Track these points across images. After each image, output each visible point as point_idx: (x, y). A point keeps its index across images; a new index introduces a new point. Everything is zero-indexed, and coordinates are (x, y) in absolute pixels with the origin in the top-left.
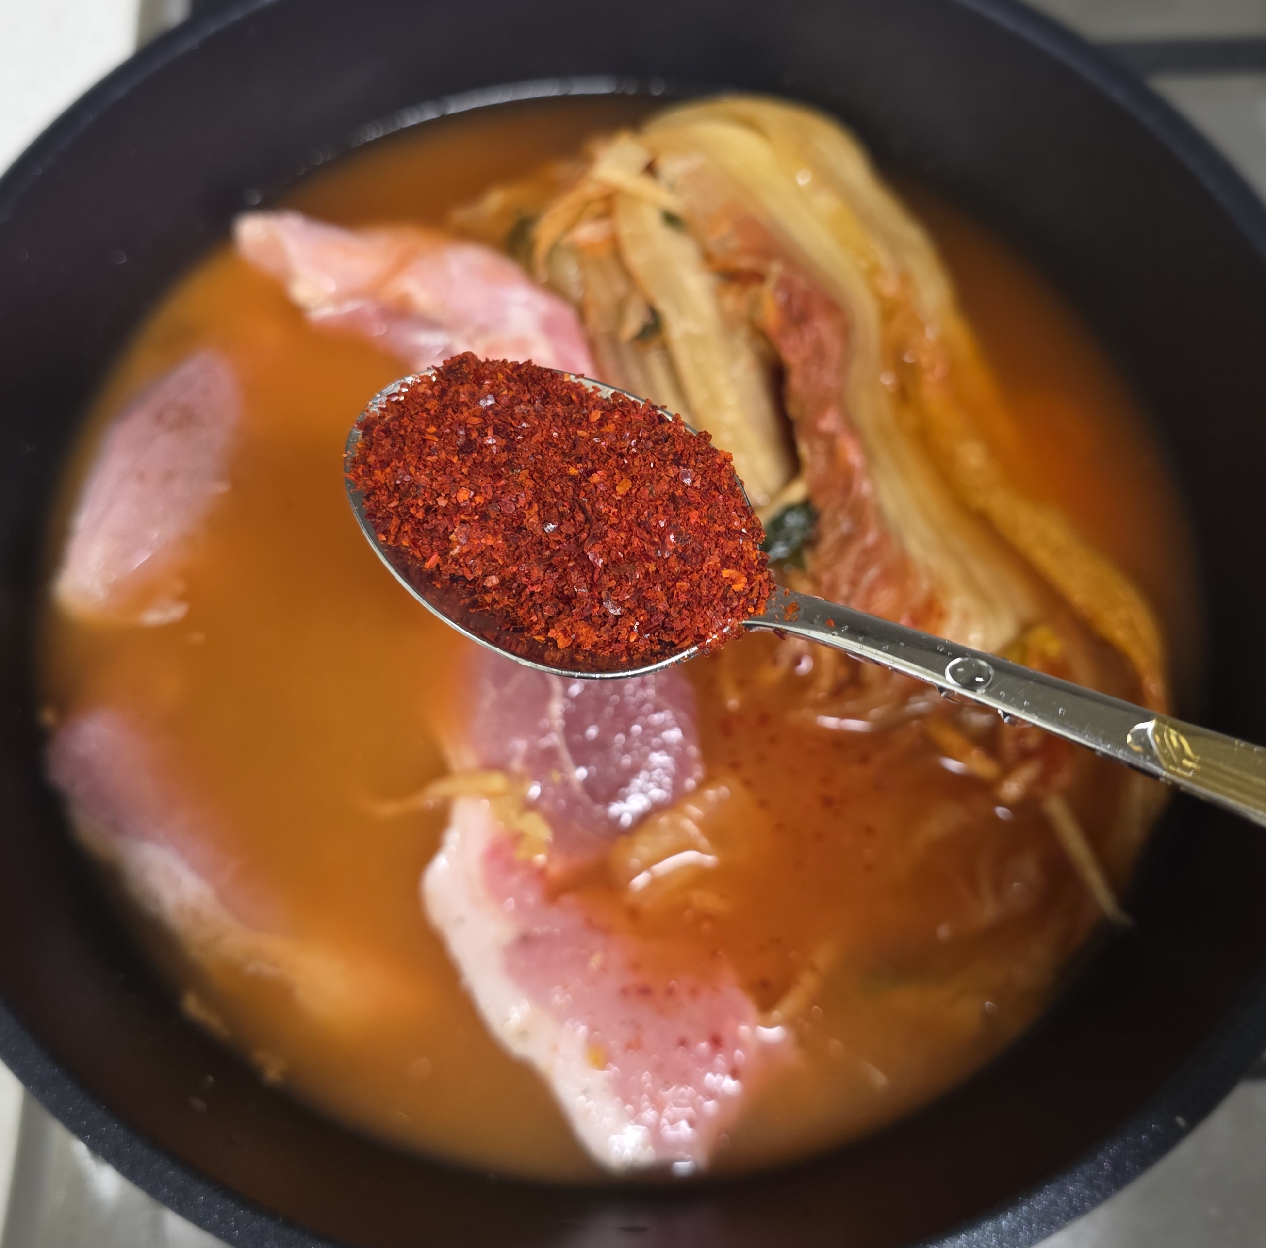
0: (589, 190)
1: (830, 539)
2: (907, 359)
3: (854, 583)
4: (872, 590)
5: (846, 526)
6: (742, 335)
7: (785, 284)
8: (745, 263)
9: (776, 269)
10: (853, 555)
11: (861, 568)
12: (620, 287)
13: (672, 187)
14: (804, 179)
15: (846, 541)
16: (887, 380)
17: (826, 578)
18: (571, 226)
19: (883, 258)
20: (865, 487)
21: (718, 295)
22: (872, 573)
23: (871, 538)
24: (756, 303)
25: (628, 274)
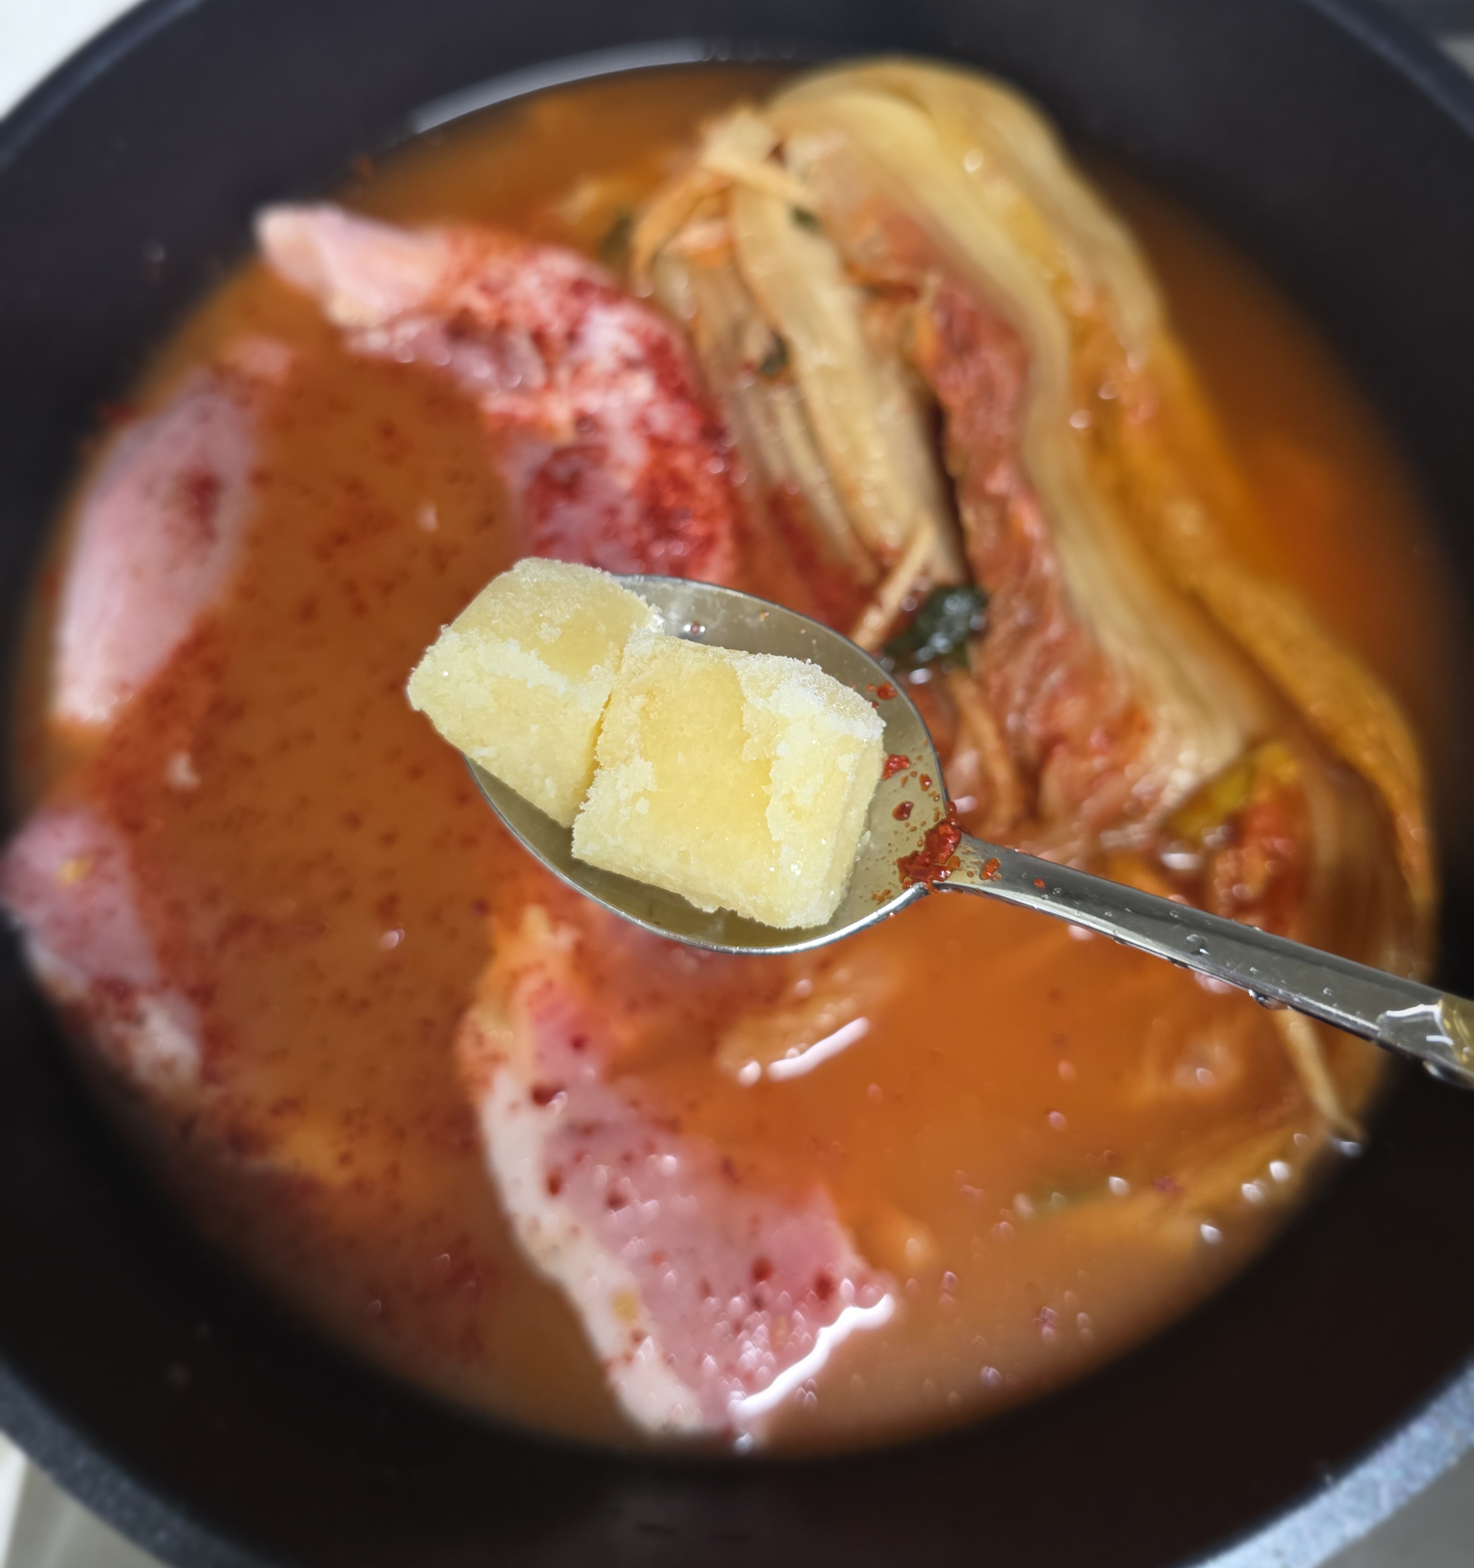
0: (700, 181)
1: (1002, 631)
2: (1104, 395)
3: (1032, 689)
4: (1054, 700)
5: (1021, 615)
6: (891, 368)
7: (945, 302)
8: (894, 273)
9: (932, 282)
10: (1031, 652)
11: (1041, 671)
12: (739, 306)
13: (805, 177)
14: (973, 165)
15: (1024, 633)
16: (1079, 422)
17: (995, 681)
18: (677, 230)
19: (1075, 266)
20: (1047, 565)
21: (862, 315)
22: (1056, 676)
23: (1055, 631)
24: (907, 326)
25: (747, 290)
